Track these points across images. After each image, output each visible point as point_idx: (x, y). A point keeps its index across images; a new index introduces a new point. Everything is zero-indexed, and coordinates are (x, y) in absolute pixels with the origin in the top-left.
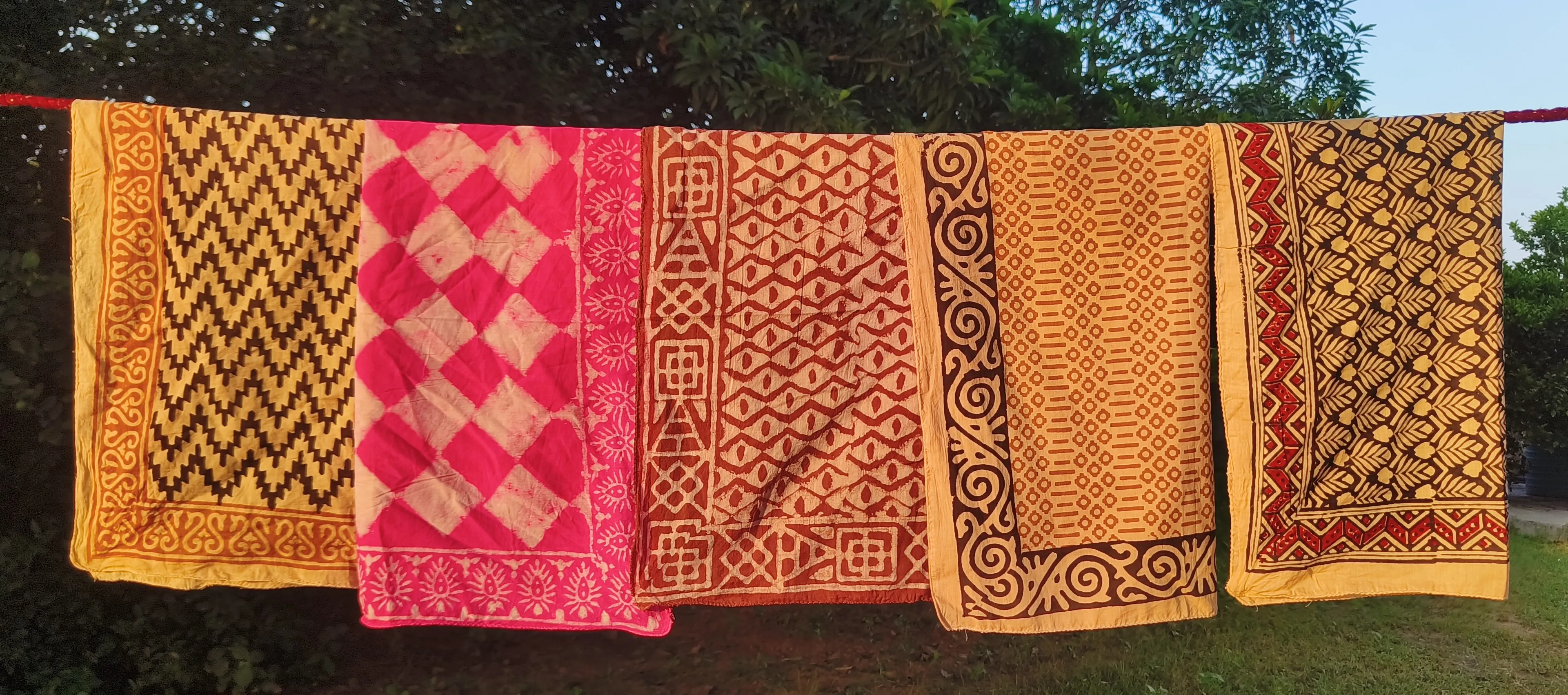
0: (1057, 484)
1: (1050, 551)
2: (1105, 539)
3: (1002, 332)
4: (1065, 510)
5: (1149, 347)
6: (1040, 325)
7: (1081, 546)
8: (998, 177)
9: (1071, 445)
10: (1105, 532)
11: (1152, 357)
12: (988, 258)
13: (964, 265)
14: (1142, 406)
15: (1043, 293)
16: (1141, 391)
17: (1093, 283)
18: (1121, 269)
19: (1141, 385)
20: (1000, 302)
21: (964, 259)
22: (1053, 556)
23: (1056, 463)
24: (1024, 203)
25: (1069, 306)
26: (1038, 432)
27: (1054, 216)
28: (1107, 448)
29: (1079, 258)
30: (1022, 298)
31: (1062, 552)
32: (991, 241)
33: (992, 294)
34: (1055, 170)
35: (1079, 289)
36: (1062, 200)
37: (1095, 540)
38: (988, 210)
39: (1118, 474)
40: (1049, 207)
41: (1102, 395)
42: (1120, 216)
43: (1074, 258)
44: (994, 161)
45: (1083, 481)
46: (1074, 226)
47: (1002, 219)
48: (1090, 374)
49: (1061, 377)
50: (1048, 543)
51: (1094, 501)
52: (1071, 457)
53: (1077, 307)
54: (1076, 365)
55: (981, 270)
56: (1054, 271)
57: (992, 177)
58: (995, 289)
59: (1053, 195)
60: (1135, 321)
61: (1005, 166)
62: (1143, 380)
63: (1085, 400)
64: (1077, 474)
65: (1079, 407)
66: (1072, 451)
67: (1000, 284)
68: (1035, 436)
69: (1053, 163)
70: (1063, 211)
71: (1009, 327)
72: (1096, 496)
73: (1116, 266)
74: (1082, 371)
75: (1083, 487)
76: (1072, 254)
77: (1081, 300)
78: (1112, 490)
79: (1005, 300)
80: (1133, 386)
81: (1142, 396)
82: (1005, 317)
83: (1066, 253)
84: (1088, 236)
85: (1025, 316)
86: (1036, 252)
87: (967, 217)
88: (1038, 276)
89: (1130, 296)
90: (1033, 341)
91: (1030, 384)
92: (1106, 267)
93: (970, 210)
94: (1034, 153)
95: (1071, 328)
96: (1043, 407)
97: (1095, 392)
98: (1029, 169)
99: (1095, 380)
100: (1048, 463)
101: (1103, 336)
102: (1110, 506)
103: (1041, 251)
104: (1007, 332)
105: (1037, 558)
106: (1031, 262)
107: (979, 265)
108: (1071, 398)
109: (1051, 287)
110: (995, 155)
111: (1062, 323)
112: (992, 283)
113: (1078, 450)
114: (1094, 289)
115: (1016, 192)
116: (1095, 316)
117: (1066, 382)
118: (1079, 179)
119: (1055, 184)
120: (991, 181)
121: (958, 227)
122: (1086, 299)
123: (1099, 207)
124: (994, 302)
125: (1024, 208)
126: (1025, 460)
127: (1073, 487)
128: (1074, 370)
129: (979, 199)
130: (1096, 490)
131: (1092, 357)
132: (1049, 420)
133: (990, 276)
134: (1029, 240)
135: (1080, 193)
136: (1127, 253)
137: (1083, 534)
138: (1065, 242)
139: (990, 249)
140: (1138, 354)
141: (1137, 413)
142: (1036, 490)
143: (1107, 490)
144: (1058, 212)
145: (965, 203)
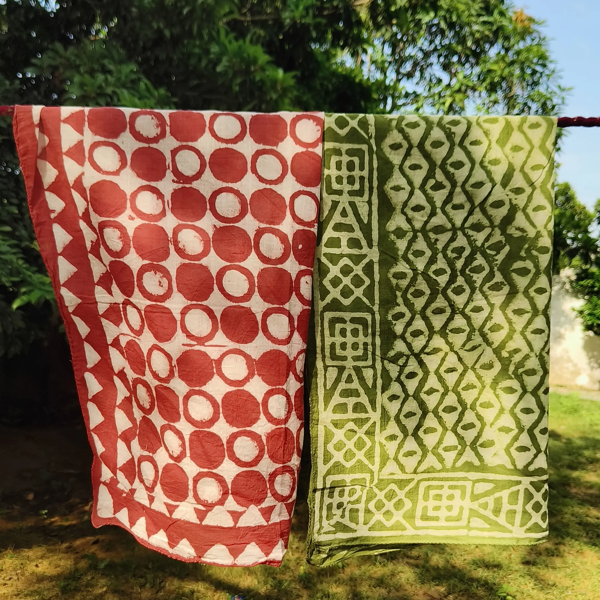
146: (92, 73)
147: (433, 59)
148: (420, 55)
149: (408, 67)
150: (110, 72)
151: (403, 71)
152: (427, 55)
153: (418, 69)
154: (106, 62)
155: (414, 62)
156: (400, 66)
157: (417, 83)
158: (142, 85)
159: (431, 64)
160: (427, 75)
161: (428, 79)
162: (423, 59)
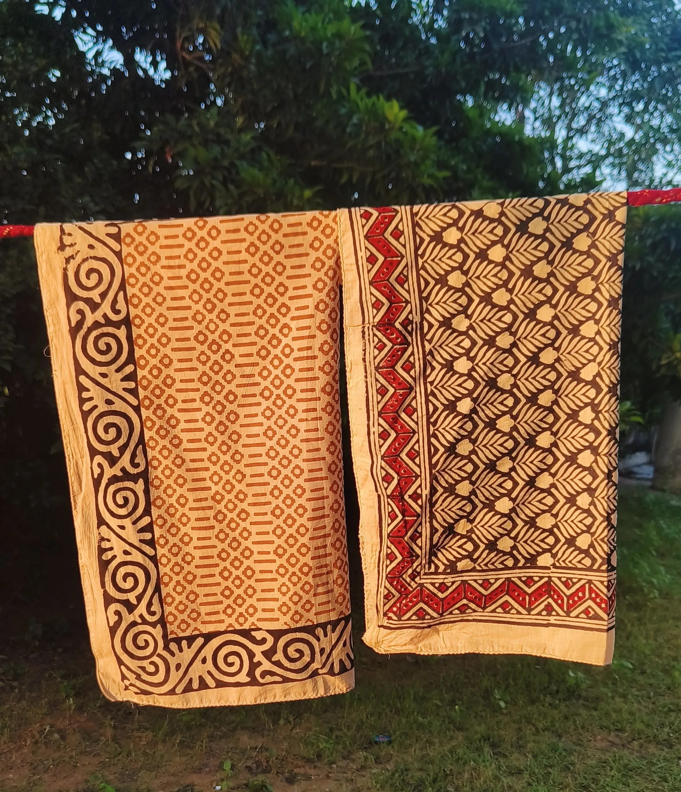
0: (202, 577)
1: (197, 636)
2: (246, 626)
3: (146, 438)
4: (211, 599)
5: (282, 452)
6: (183, 431)
7: (226, 632)
8: (135, 291)
9: (214, 542)
10: (246, 619)
11: (285, 462)
12: (129, 369)
13: (104, 375)
14: (277, 507)
15: (184, 401)
16: (276, 493)
17: (230, 392)
18: (257, 379)
19: (276, 487)
20: (143, 410)
21: (104, 370)
22: (200, 641)
23: (201, 558)
24: (161, 315)
25: (208, 414)
26: (183, 530)
27: (191, 328)
28: (248, 543)
29: (216, 368)
30: (164, 405)
31: (208, 637)
32: (131, 352)
33: (135, 402)
34: (190, 284)
35: (217, 398)
36: (198, 312)
37: (238, 627)
38: (127, 322)
39: (258, 567)
40: (186, 319)
41: (241, 496)
42: (254, 328)
43: (211, 368)
44: (132, 275)
45: (226, 574)
46: (211, 337)
47: (141, 331)
48: (230, 477)
49: (204, 479)
50: (196, 629)
51: (237, 592)
52: (215, 552)
53: (215, 414)
54: (217, 468)
55: (123, 380)
56: (192, 381)
57: (130, 291)
58: (137, 397)
59: (189, 308)
60: (269, 428)
61: (142, 280)
62: (278, 482)
63: (225, 501)
64: (221, 567)
65: (221, 507)
66: (215, 547)
67: (142, 393)
68: (181, 534)
69: (188, 277)
70: (200, 323)
71: (152, 433)
72: (238, 587)
73: (252, 376)
74: (222, 474)
75: (226, 579)
76: (209, 364)
77: (219, 408)
78: (252, 582)
79: (147, 408)
80: (269, 488)
81: (277, 498)
82: (149, 424)
83: (204, 363)
84: (225, 347)
85: (168, 422)
86: (175, 362)
87: (105, 330)
88: (178, 385)
89: (265, 404)
90: (177, 446)
91: (175, 486)
92: (243, 376)
93: (109, 322)
94: (170, 267)
95: (210, 434)
96: (187, 507)
97: (234, 493)
98: (166, 282)
99: (234, 482)
100: (193, 558)
101: (241, 442)
102: (251, 596)
103: (180, 361)
104: (151, 438)
105: (184, 643)
106: (170, 371)
107: (120, 375)
108: (213, 498)
109: (191, 395)
110: (133, 270)
111: (202, 430)
112: (134, 392)
113: (220, 546)
114: (231, 398)
115: (153, 305)
116: (233, 422)
117: (208, 483)
118: (213, 292)
119: (190, 297)
120: (129, 295)
121: (97, 339)
122: (224, 407)
123: (233, 319)
124: (137, 409)
125: (162, 320)
126: (170, 556)
127: (218, 579)
128: (215, 473)
129: (117, 312)
130: (237, 582)
131: (231, 461)
132: (193, 519)
133: (132, 385)
134: (167, 350)
135: (214, 306)
136: (262, 363)
137: (228, 621)
138: (203, 353)
139: (131, 359)
140: (273, 459)
141: (273, 513)
142: (182, 582)
143: (247, 582)
144: (195, 324)
145: (105, 316)
146: (205, 143)
147: (613, 109)
148: (597, 105)
149: (581, 121)
150: (227, 143)
151: (574, 125)
152: (604, 104)
153: (594, 121)
154: (222, 131)
155: (589, 115)
156: (572, 120)
157: (593, 141)
158: (264, 155)
159: (611, 115)
160: (605, 129)
161: (607, 133)
162: (601, 110)
